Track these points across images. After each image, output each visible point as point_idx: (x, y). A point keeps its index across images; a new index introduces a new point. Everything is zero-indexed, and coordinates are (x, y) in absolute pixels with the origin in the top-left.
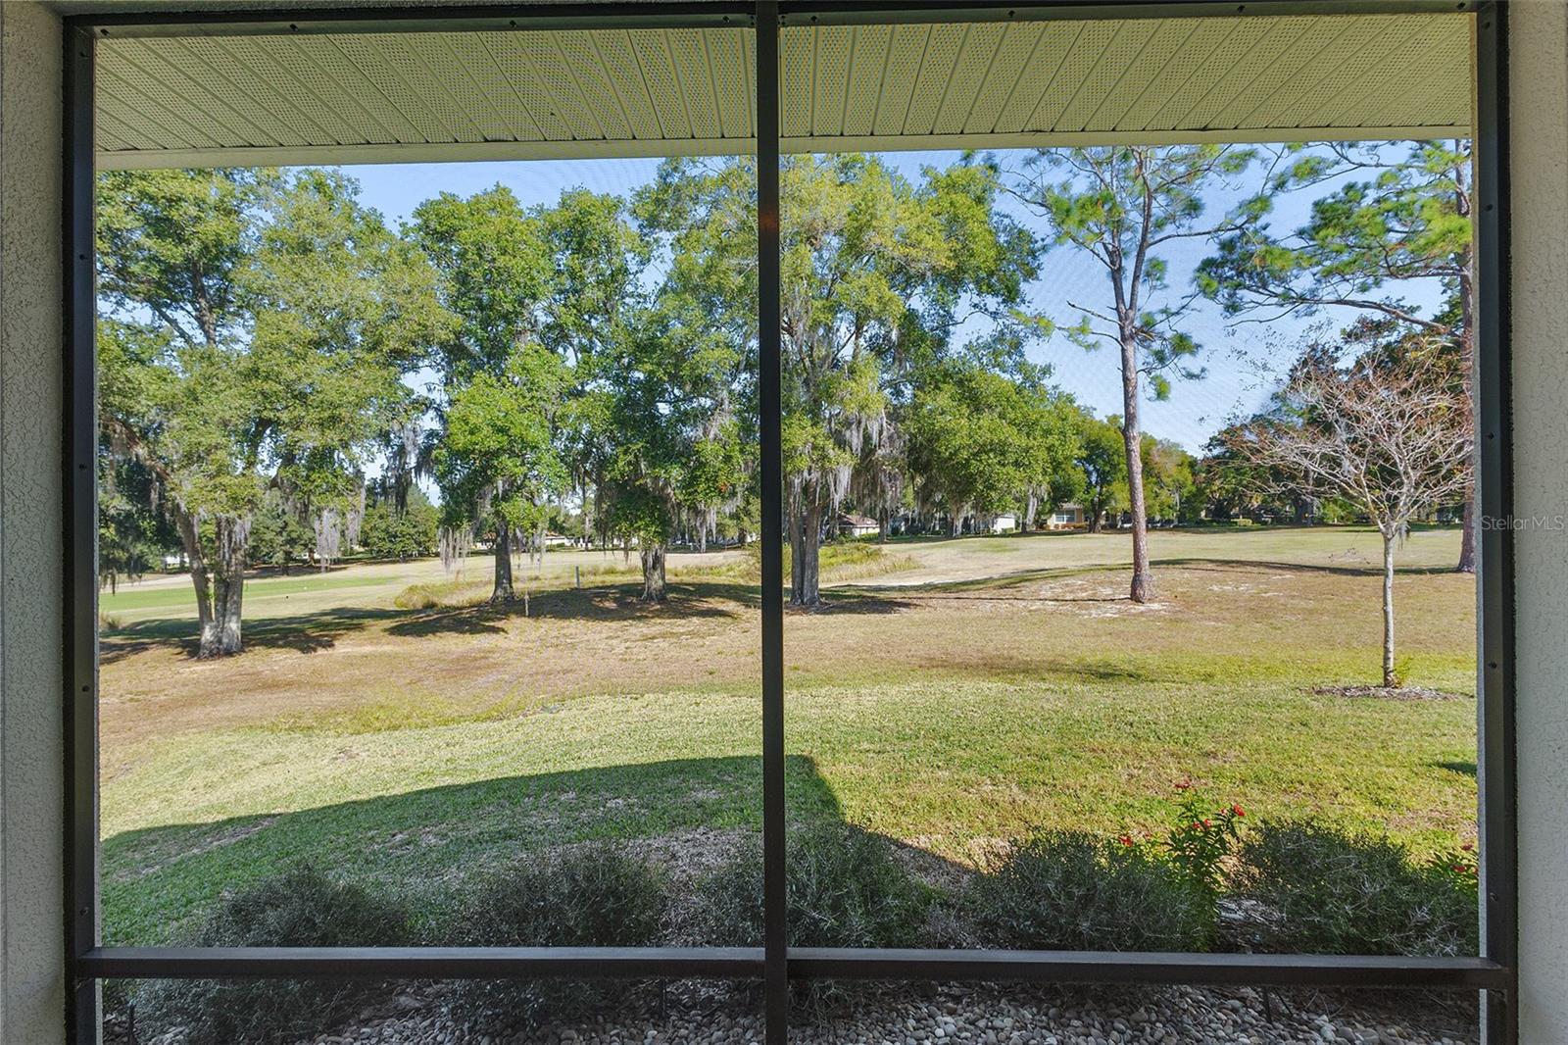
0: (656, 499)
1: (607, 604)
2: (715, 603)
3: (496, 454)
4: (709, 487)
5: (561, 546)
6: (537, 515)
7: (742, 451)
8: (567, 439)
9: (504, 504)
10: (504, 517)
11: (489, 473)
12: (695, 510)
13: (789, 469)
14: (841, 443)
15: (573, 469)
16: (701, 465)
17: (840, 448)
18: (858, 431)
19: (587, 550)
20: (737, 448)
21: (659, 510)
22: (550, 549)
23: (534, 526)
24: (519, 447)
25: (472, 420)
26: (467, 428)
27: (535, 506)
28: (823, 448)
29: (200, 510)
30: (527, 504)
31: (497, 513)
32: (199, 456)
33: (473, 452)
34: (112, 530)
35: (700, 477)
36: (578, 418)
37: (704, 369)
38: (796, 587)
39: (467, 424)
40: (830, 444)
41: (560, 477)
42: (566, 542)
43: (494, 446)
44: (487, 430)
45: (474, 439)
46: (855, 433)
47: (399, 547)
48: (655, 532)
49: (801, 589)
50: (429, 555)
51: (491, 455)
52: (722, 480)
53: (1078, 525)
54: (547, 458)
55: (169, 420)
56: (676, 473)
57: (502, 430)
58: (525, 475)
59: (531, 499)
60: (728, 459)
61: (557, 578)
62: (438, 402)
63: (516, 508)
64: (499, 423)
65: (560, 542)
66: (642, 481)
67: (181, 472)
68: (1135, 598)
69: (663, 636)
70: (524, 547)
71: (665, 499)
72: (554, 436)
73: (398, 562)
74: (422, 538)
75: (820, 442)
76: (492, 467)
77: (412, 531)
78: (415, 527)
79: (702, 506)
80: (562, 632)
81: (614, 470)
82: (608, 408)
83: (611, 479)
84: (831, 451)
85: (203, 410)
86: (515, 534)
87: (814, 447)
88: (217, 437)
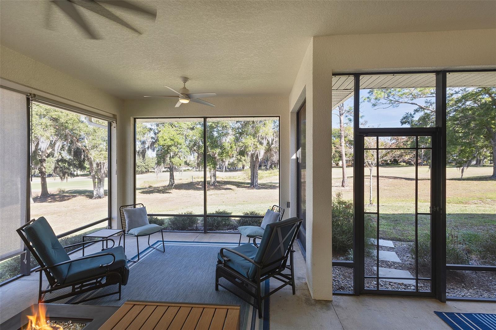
0: (213, 158)
1: (199, 186)
2: (228, 186)
3: (170, 146)
4: (226, 155)
5: (188, 169)
6: (181, 162)
7: (235, 145)
8: (189, 141)
9: (172, 159)
10: (172, 163)
11: (169, 151)
12: (222, 160)
13: (247, 150)
14: (261, 144)
15: (191, 149)
16: (225, 149)
17: (261, 145)
18: (266, 140)
19: (196, 171)
20: (234, 144)
21: (214, 161)
22: (185, 171)
23: (180, 165)
24: (177, 144)
25: (165, 137)
26: (163, 139)
27: (181, 159)
28: (256, 145)
29: (97, 160)
30: (179, 159)
31: (171, 161)
32: (96, 146)
33: (165, 146)
34: (67, 164)
35: (224, 152)
36: (192, 136)
37: (225, 124)
38: (252, 182)
39: (163, 138)
40: (258, 144)
41: (187, 152)
42: (190, 168)
43: (170, 144)
44: (168, 140)
45: (165, 142)
46: (265, 141)
47: (140, 169)
48: (212, 167)
49: (253, 183)
50: (148, 172)
51: (169, 146)
52: (230, 153)
53: (349, 164)
54: (184, 147)
55: (89, 137)
56: (218, 151)
57: (172, 140)
58: (178, 152)
59: (179, 158)
60: (231, 147)
61: (187, 179)
62: (154, 129)
63: (176, 160)
64: (171, 138)
65: (188, 168)
66: (209, 153)
67: (92, 150)
68: (343, 186)
69: (214, 194)
70: (177, 170)
71: (215, 158)
72: (186, 140)
73: (140, 174)
74: (147, 167)
75: (255, 143)
76: (170, 149)
77: (144, 165)
78: (145, 163)
79: (224, 160)
80: (188, 193)
81: (201, 150)
82: (200, 133)
83: (201, 152)
84: (258, 146)
85: (97, 134)
86: (175, 167)
87: (254, 145)
88: (101, 142)
